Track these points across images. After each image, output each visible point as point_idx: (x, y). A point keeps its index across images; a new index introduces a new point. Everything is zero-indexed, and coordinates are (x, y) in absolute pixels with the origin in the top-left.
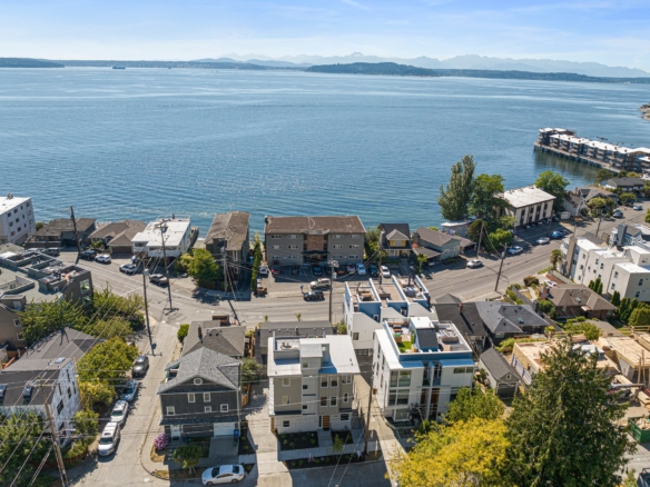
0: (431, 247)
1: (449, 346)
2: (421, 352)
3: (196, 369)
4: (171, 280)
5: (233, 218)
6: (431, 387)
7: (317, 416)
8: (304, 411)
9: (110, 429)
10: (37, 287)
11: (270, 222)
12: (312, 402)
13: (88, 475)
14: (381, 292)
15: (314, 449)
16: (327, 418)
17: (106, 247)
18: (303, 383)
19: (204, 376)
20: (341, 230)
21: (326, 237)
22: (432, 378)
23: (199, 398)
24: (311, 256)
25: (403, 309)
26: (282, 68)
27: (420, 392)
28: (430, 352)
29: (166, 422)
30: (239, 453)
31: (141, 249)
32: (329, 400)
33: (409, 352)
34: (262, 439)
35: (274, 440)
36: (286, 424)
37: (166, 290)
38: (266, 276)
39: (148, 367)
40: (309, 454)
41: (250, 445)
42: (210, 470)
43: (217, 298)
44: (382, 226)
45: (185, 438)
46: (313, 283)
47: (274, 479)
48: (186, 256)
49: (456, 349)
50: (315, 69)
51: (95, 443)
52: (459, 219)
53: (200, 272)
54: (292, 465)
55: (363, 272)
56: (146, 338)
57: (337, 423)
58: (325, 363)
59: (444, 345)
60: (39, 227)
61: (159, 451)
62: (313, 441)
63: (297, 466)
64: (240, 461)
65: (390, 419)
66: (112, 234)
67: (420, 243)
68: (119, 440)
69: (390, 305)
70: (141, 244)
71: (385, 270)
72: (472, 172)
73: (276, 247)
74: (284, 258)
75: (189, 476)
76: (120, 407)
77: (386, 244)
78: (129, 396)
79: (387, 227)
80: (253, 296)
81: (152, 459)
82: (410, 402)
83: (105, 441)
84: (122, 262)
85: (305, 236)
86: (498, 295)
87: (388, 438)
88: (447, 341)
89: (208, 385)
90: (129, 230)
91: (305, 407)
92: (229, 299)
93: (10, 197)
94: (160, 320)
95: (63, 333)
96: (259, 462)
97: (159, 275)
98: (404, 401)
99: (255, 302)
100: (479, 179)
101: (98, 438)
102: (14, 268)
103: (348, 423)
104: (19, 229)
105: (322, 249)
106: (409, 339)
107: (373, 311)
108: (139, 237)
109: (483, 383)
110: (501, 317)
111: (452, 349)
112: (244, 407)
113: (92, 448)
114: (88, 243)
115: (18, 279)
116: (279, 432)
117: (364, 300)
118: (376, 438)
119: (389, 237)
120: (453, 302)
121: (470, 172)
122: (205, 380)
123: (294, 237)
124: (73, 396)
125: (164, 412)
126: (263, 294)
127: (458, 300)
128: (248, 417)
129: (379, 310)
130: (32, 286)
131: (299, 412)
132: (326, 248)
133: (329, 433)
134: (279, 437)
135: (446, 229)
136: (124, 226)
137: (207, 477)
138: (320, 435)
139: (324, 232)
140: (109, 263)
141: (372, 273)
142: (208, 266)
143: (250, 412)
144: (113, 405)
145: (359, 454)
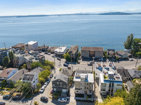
0: (120, 55)
1: (117, 79)
2: (109, 80)
3: (59, 78)
4: (61, 59)
5: (75, 47)
6: (111, 88)
7: (84, 91)
8: (81, 89)
9: (43, 87)
10: (35, 59)
11: (82, 48)
12: (83, 88)
13: (38, 96)
14: (103, 65)
15: (82, 98)
16: (86, 92)
17: (50, 52)
18: (81, 83)
19: (61, 79)
20: (98, 50)
21: (94, 52)
22: (111, 86)
23: (59, 83)
24: (91, 56)
25: (108, 69)
26: (93, 14)
27: (108, 89)
28: (112, 80)
29: (53, 88)
30: (67, 96)
31: (56, 52)
32: (87, 88)
33: (107, 79)
34: (72, 94)
35: (75, 95)
36: (77, 92)
37: (60, 61)
38: (80, 59)
39: (53, 76)
40: (81, 99)
41: (69, 95)
42: (60, 99)
43: (69, 63)
44: (108, 50)
45: (57, 91)
46: (90, 62)
47: (73, 103)
48: (65, 54)
49: (118, 80)
50: (100, 14)
51: (40, 90)
52: (129, 49)
53: (66, 58)
54: (77, 100)
55: (102, 60)
56: (54, 70)
57: (88, 93)
58: (86, 79)
59: (116, 79)
60: (39, 47)
61: (51, 93)
62: (83, 96)
63: (78, 101)
64: (67, 98)
65: (101, 94)
66: (51, 49)
67: (118, 54)
68: (44, 90)
69: (105, 68)
70: (56, 51)
71: (108, 60)
72: (133, 38)
73: (83, 53)
74: (85, 56)
75: (56, 99)
76: (46, 83)
77: (109, 54)
78: (48, 82)
79: (109, 50)
80: (77, 63)
81: (50, 95)
82: (106, 91)
83: (42, 90)
84: (52, 55)
85: (90, 51)
86: (136, 68)
87: (100, 98)
88: (117, 78)
89: (61, 81)
90: (54, 49)
91: (81, 88)
92: (72, 64)
93: (34, 41)
94: (57, 67)
95: (38, 68)
96: (70, 99)
97: (59, 58)
98: (105, 90)
99: (77, 65)
100: (135, 39)
101: (41, 89)
102: (32, 55)
103: (91, 93)
104: (35, 48)
105: (93, 54)
106: (107, 76)
107: (101, 69)
108: (56, 50)
109: (127, 89)
110: (134, 73)
111: (117, 80)
112: (70, 87)
113: (39, 91)
114: (47, 51)
115: (32, 57)
116: (76, 93)
117: (99, 66)
118: (97, 98)
119: (109, 52)
120: (122, 69)
121: (132, 38)
122: (61, 80)
123: (87, 51)
124: (37, 80)
125: (53, 86)
126: (79, 63)
127: (124, 68)
128: (70, 89)
129: (102, 69)
130: (34, 58)
131: (80, 89)
132: (94, 54)
133: (86, 95)
134: (76, 94)
135: (125, 51)
136: (54, 48)
137: (59, 100)
138: (85, 95)
139: (94, 51)
140: (50, 55)
141: (104, 61)
142: (68, 56)
143: (71, 88)
144: (44, 83)
145: (92, 100)
